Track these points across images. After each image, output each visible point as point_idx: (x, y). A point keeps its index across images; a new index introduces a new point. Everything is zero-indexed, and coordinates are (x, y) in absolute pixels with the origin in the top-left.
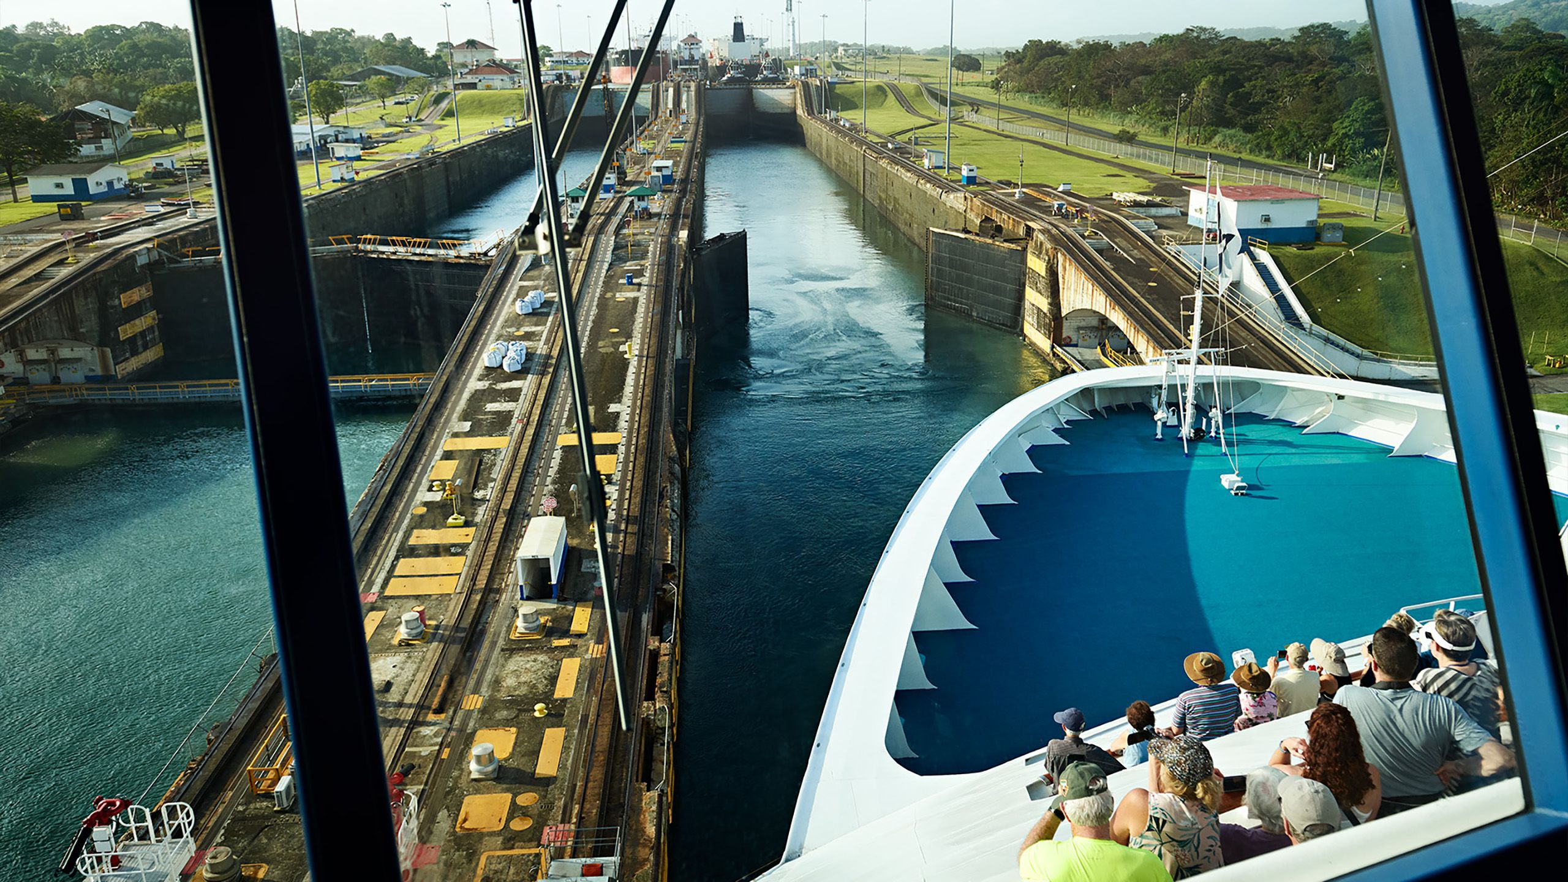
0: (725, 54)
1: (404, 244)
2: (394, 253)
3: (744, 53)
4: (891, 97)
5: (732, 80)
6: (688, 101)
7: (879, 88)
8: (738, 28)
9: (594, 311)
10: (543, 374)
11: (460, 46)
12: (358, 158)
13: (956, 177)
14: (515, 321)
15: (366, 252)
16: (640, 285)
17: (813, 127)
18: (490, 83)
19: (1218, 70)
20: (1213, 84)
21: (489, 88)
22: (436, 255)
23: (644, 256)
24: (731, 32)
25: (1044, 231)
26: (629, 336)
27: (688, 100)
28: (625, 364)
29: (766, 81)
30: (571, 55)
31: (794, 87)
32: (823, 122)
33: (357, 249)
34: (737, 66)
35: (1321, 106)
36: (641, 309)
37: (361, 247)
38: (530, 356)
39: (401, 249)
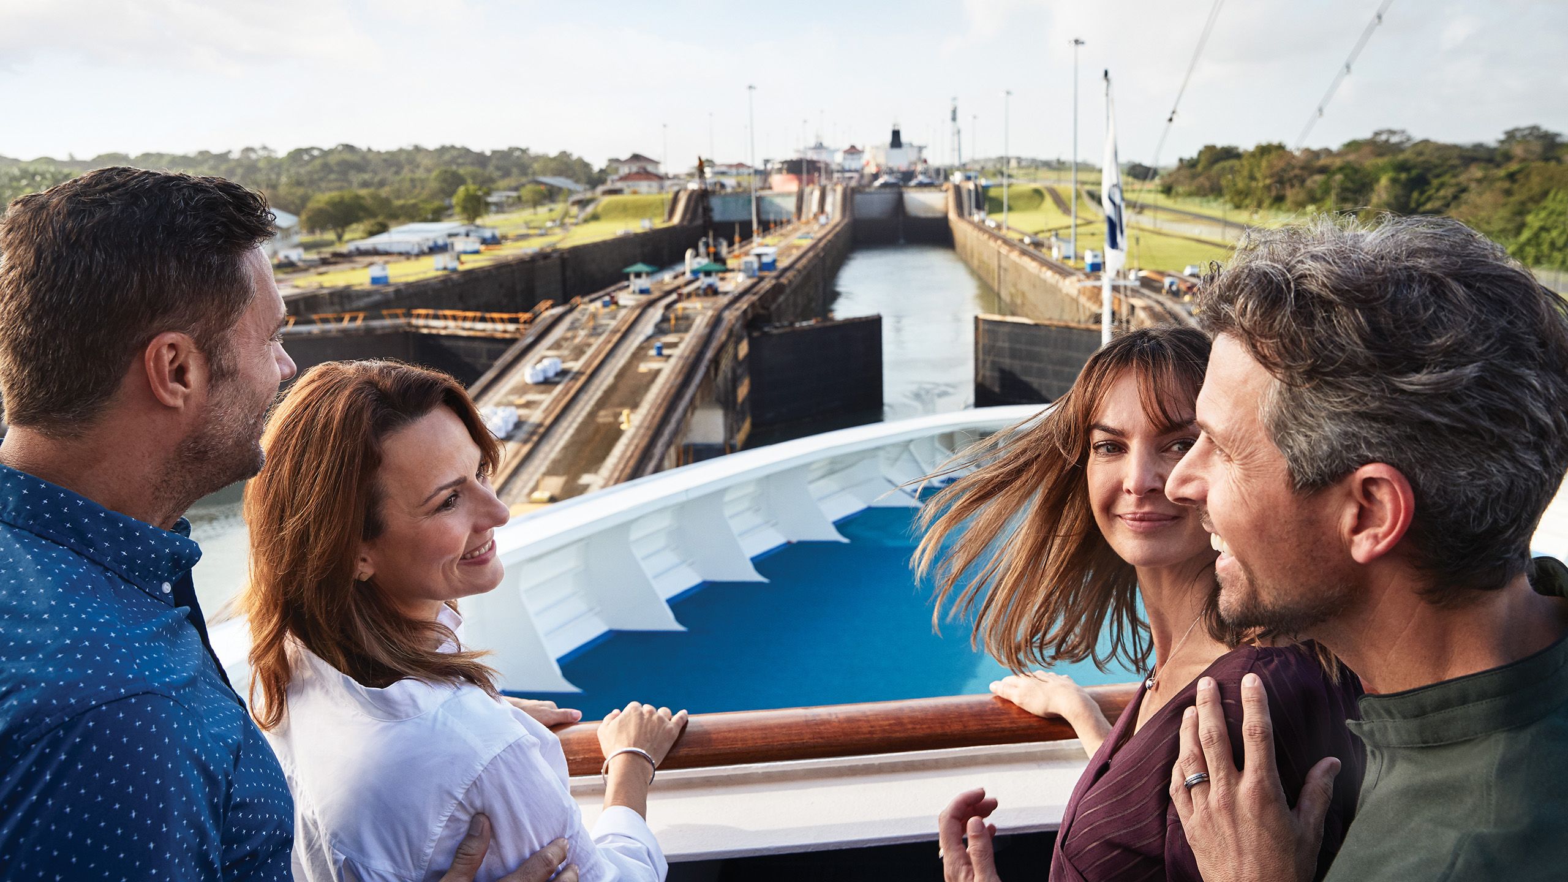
0: (882, 160)
1: (455, 318)
2: (445, 328)
3: (901, 160)
4: (1049, 201)
5: (885, 185)
6: (834, 205)
7: (1038, 193)
8: (896, 134)
9: (610, 380)
10: (525, 442)
11: (626, 161)
12: (477, 252)
13: (1080, 265)
14: (523, 389)
15: (418, 327)
16: (669, 356)
17: (961, 228)
18: (637, 189)
19: (1402, 167)
20: (1394, 181)
21: (635, 193)
22: (484, 330)
23: (687, 330)
24: (889, 138)
25: (1144, 309)
26: (634, 406)
27: (834, 202)
28: (618, 433)
29: (921, 185)
30: (730, 166)
31: (946, 191)
32: (972, 223)
33: (410, 325)
34: (891, 172)
35: (1512, 199)
36: (661, 380)
37: (414, 321)
38: (519, 425)
39: (451, 324)
